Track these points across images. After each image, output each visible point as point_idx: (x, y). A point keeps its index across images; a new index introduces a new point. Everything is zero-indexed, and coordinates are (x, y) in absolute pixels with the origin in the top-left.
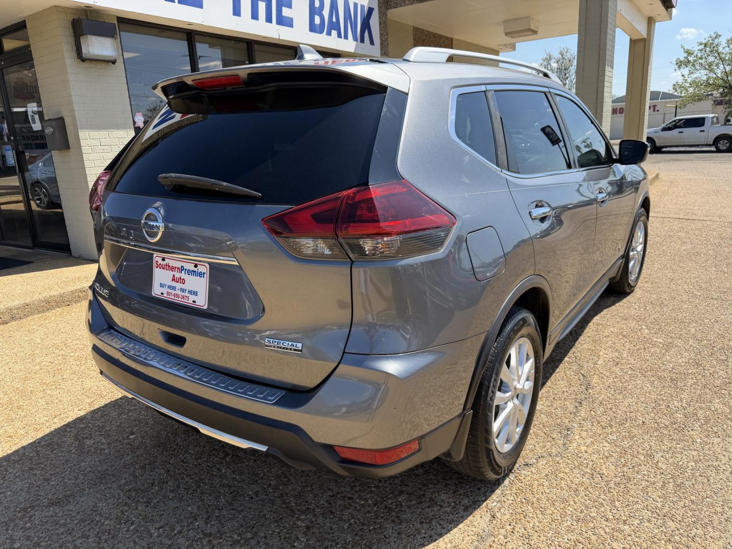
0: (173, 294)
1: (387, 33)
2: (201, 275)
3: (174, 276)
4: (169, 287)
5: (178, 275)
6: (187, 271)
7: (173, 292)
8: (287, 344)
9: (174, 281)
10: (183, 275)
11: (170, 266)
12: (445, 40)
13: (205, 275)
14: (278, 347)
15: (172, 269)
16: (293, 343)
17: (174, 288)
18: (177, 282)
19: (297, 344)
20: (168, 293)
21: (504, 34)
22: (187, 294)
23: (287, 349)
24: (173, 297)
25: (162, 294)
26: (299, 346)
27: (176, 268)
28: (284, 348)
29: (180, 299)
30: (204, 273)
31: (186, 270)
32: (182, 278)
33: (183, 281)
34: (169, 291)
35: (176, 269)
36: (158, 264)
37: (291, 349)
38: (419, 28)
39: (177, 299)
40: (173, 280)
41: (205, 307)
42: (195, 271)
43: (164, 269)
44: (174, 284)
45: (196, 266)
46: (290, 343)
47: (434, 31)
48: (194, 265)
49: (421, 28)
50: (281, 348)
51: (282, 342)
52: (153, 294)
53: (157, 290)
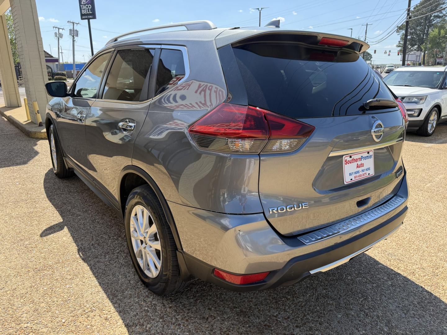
0: (358, 176)
3: (357, 164)
4: (355, 173)
5: (359, 163)
7: (358, 175)
10: (362, 161)
13: (372, 156)
15: (356, 160)
16: (400, 171)
17: (359, 172)
20: (355, 177)
22: (365, 172)
24: (358, 178)
25: (351, 179)
31: (364, 157)
33: (362, 165)
34: (356, 175)
35: (359, 160)
36: (347, 161)
39: (361, 177)
40: (358, 167)
41: (374, 174)
43: (351, 163)
44: (358, 169)
48: (367, 153)
52: (345, 183)
53: (348, 179)
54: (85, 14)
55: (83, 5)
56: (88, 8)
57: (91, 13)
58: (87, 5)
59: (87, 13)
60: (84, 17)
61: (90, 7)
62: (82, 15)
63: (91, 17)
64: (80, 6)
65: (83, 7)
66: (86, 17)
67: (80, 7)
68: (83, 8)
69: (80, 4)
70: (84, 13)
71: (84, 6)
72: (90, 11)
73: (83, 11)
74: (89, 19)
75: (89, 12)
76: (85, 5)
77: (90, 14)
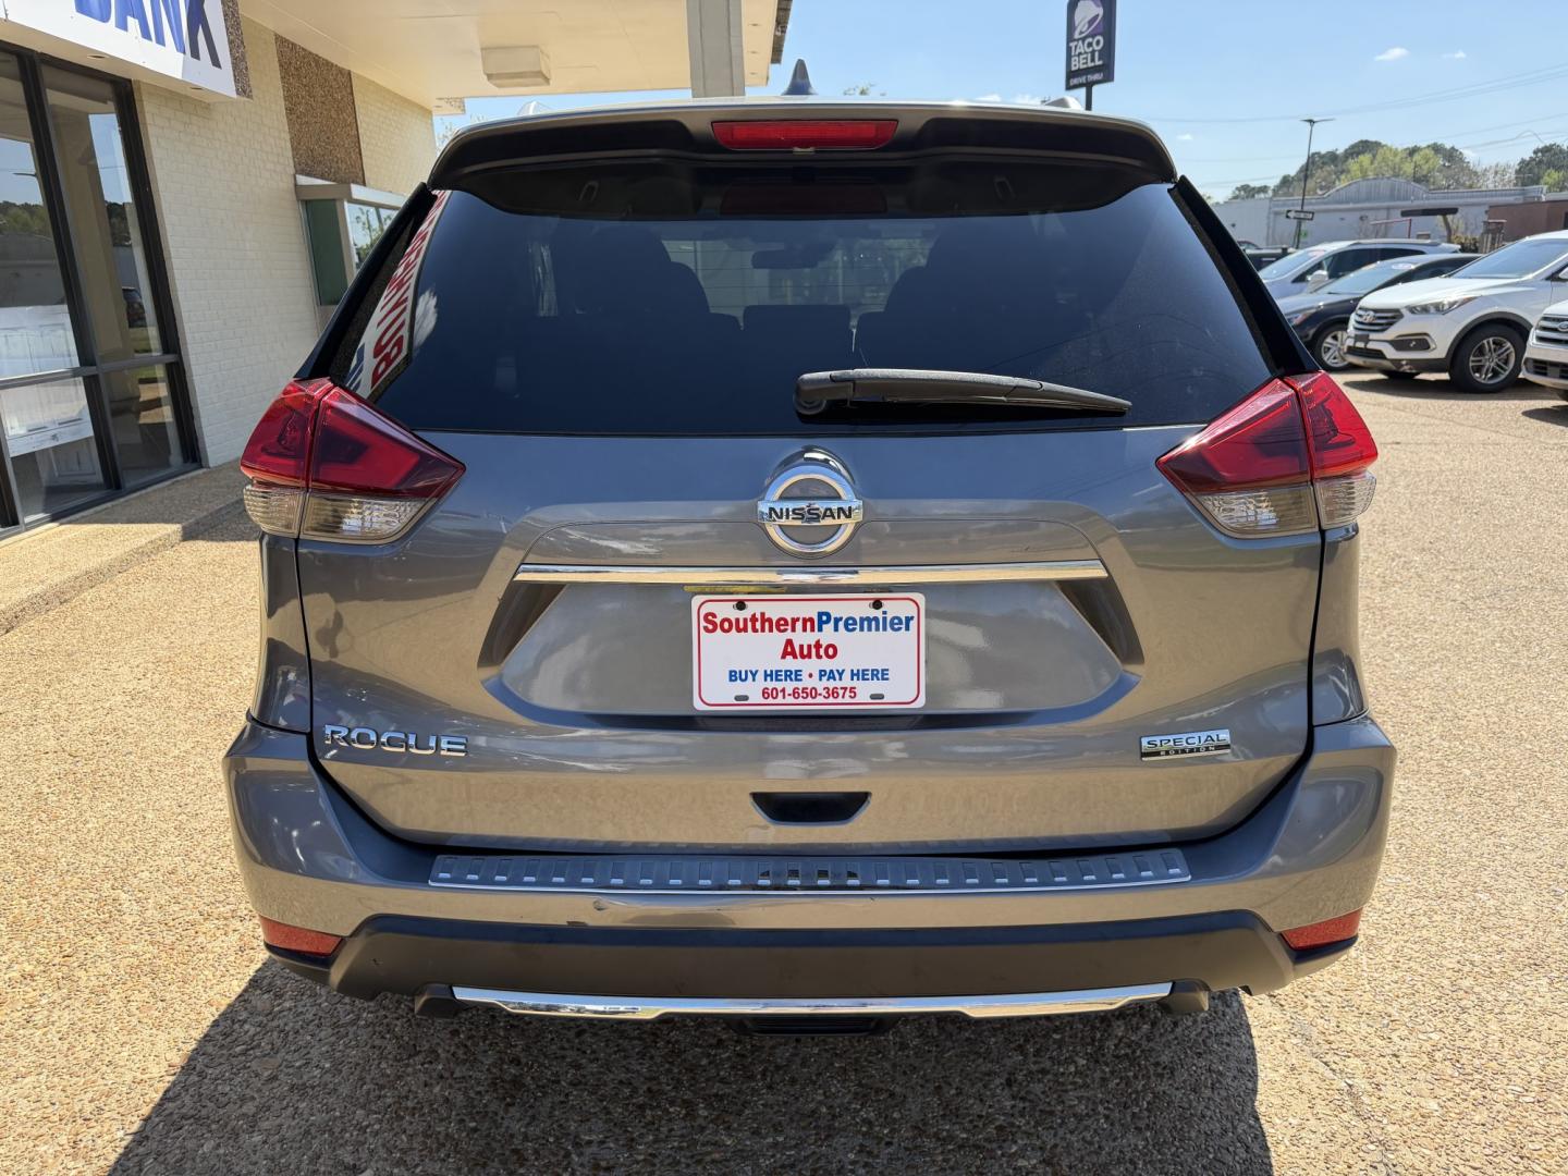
0: (789, 692)
1: (242, 43)
2: (897, 624)
3: (790, 642)
4: (768, 675)
5: (802, 638)
6: (841, 624)
7: (789, 685)
8: (1197, 739)
9: (789, 658)
10: (827, 635)
11: (770, 620)
12: (337, 75)
13: (913, 624)
14: (1177, 752)
15: (781, 625)
16: (1209, 733)
17: (795, 675)
18: (803, 657)
19: (1218, 732)
20: (768, 693)
21: (486, 77)
22: (847, 681)
23: (1198, 750)
24: (788, 700)
25: (743, 698)
26: (1225, 736)
27: (795, 621)
28: (1191, 751)
29: (820, 699)
30: (909, 619)
31: (837, 620)
32: (824, 643)
33: (827, 651)
34: (770, 685)
35: (800, 624)
36: (718, 621)
37: (1207, 749)
38: (286, 41)
39: (811, 701)
40: (789, 653)
41: (921, 703)
42: (876, 619)
43: (741, 630)
44: (791, 664)
45: (877, 604)
46: (1204, 736)
47: (314, 52)
49: (291, 40)
50: (1183, 751)
51: (1185, 736)
52: (699, 706)
53: (713, 692)
54: (1079, 69)
55: (1078, 40)
56: (1091, 49)
57: (1099, 66)
58: (1090, 40)
59: (1085, 66)
60: (1075, 81)
61: (1098, 42)
62: (1070, 74)
63: (1097, 77)
64: (1068, 43)
65: (1076, 47)
66: (1082, 80)
67: (1069, 49)
68: (1078, 51)
69: (1070, 38)
70: (1077, 68)
71: (1080, 42)
72: (1096, 59)
73: (1075, 61)
74: (1089, 86)
75: (1093, 60)
76: (1083, 39)
77: (1095, 69)
